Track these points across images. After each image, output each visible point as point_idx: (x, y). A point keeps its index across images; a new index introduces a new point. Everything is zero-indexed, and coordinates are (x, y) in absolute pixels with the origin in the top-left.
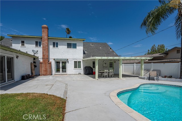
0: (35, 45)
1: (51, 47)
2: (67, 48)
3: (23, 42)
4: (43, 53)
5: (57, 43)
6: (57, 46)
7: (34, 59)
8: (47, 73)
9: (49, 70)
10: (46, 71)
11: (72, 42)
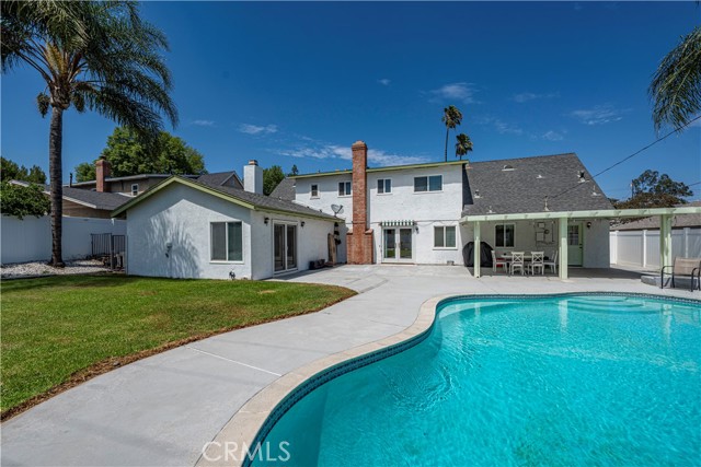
0: (337, 192)
1: (374, 192)
2: (416, 190)
3: (314, 188)
4: (354, 210)
5: (388, 182)
6: (388, 190)
7: (336, 225)
8: (361, 259)
9: (366, 251)
10: (360, 253)
11: (429, 175)
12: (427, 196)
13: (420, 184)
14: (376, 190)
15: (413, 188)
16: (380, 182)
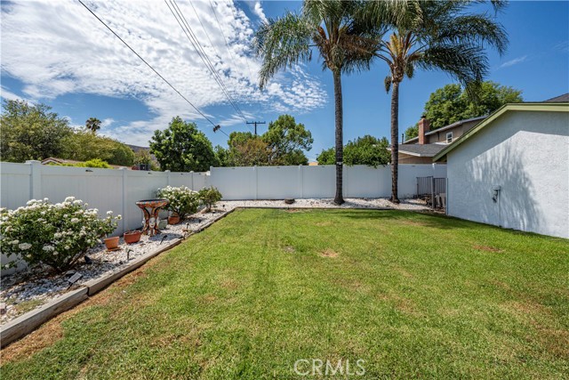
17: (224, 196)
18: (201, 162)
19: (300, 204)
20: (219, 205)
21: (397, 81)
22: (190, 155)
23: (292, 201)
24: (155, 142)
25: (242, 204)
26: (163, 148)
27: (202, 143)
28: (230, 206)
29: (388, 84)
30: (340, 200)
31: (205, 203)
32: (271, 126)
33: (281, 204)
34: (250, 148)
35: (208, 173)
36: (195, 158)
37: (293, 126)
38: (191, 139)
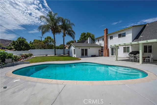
0: (102, 41)
1: (109, 39)
2: (119, 38)
3: (99, 40)
4: (104, 44)
5: (112, 36)
6: (112, 39)
7: (102, 48)
9: (107, 54)
10: (105, 54)
11: (122, 33)
12: (122, 39)
13: (120, 36)
14: (110, 39)
15: (118, 37)
16: (110, 37)
17: (33, 55)
18: (27, 48)
19: (48, 55)
20: (32, 56)
21: (64, 36)
22: (24, 47)
23: (47, 55)
24: (13, 43)
25: (37, 56)
26: (16, 45)
27: (26, 44)
28: (34, 56)
29: (63, 37)
30: (55, 54)
31: (30, 56)
32: (45, 38)
33: (45, 56)
34: (39, 44)
35: (29, 51)
36: (25, 47)
37: (51, 39)
38: (23, 43)
